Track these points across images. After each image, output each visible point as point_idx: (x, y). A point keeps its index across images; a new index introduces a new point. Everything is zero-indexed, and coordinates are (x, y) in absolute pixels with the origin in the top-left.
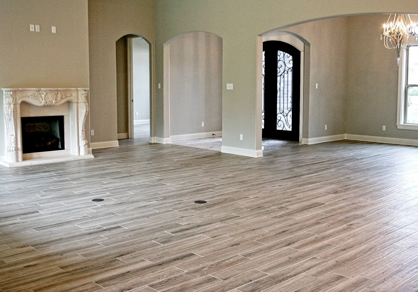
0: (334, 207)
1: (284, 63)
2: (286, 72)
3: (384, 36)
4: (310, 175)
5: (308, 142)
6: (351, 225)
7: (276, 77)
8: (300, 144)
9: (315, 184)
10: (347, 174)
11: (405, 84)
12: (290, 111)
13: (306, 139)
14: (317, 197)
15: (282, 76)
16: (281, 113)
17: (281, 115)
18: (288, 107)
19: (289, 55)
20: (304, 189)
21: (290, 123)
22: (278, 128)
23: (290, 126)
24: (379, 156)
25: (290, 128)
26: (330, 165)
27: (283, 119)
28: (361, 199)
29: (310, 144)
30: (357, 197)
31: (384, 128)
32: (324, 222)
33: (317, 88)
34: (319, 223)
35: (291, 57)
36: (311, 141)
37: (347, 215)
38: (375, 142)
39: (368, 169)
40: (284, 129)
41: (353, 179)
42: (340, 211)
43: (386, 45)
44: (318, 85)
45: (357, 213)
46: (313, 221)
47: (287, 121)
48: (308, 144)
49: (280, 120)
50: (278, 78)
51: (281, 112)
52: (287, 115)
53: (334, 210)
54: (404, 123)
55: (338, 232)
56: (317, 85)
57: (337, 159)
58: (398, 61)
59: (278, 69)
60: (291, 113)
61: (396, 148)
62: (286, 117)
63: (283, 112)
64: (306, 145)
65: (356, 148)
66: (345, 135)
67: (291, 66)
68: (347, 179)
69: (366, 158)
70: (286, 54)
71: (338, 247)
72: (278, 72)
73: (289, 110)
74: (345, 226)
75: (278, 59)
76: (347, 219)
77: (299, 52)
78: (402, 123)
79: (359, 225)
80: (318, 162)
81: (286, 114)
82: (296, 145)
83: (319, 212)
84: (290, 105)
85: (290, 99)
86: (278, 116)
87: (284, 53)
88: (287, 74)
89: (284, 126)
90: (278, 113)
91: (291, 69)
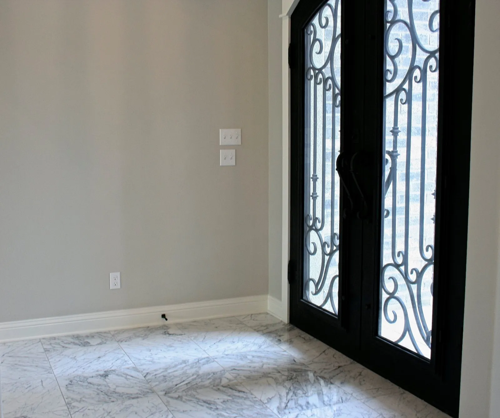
1: (412, 30)
2: (416, 73)
12: (429, 262)
15: (403, 96)
16: (397, 267)
17: (398, 276)
18: (425, 246)
22: (385, 333)
23: (427, 333)
27: (403, 293)
40: (406, 343)
47: (416, 305)
49: (392, 296)
50: (389, 104)
51: (398, 261)
52: (417, 281)
62: (414, 288)
63: (405, 262)
72: (389, 76)
73: (429, 255)
75: (389, 17)
81: (414, 273)
86: (386, 275)
88: (421, 84)
89: (407, 329)
90: (385, 263)
91: (437, 55)
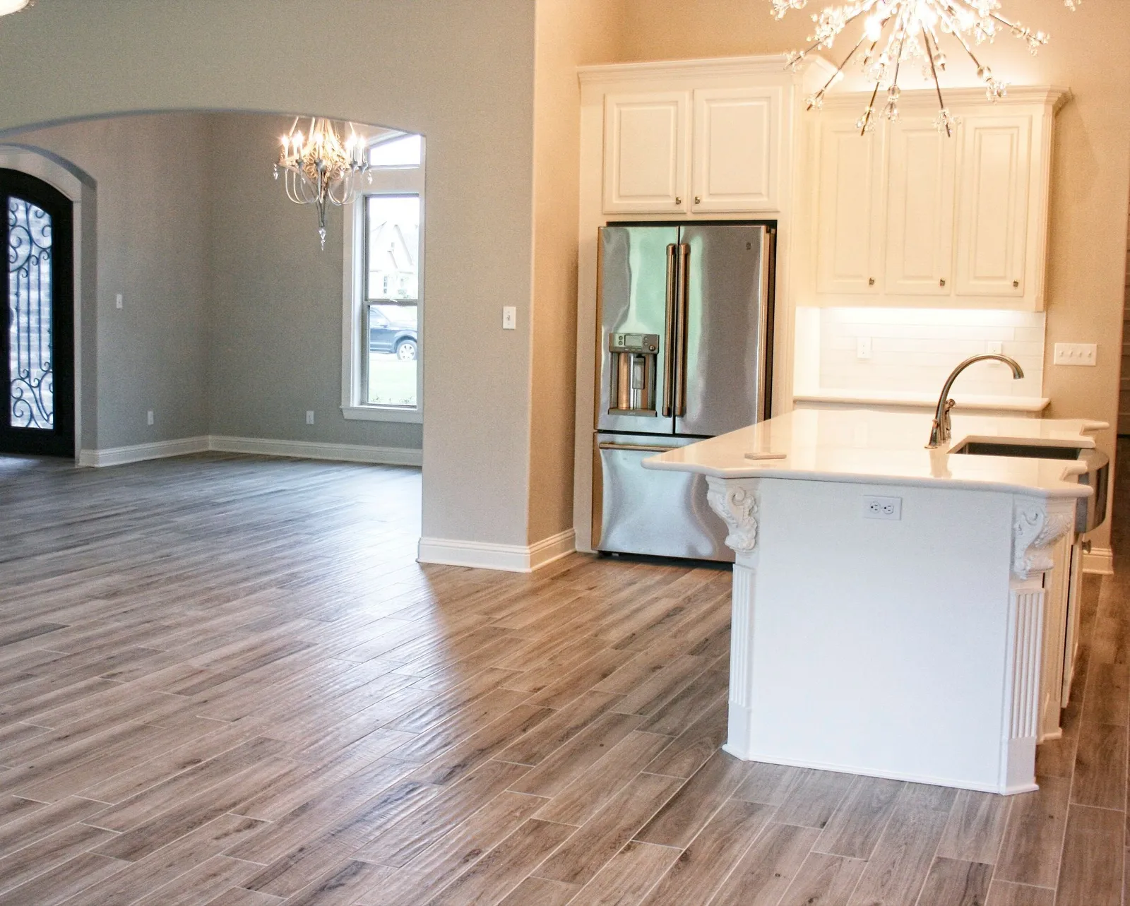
0: (90, 633)
1: (29, 233)
2: (33, 259)
3: (284, 168)
4: (61, 553)
5: (96, 459)
6: (113, 675)
7: (6, 271)
8: (76, 467)
9: (66, 576)
10: (166, 545)
11: (362, 298)
12: (47, 372)
13: (90, 452)
14: (54, 610)
15: (23, 273)
16: (22, 379)
17: (24, 385)
18: (43, 362)
19: (40, 211)
20: (31, 589)
21: (49, 404)
22: (17, 423)
23: (48, 416)
24: (280, 494)
25: (47, 421)
26: (133, 523)
27: (28, 395)
28: (176, 609)
29: (101, 465)
30: (163, 604)
31: (310, 416)
32: (45, 673)
33: (119, 305)
34: (30, 676)
35: (47, 216)
36: (107, 457)
37: (115, 652)
38: (287, 457)
39: (229, 531)
40: (33, 425)
41: (178, 558)
42: (101, 642)
43: (293, 196)
44: (124, 298)
45: (142, 646)
46: (17, 671)
47: (39, 401)
48: (96, 466)
49: (19, 399)
50: (12, 276)
51: (23, 375)
52: (39, 386)
53: (88, 639)
54: (362, 403)
55: (70, 696)
56: (119, 298)
57: (162, 505)
58: (323, 237)
59: (11, 251)
60: (49, 379)
61: (337, 471)
62: (36, 391)
63: (29, 375)
64: (92, 470)
65: (227, 475)
66: (210, 437)
67: (47, 242)
68: (162, 557)
69: (238, 501)
70: (34, 208)
71: (52, 733)
72: (12, 259)
73: (45, 368)
74: (97, 678)
75: (11, 222)
76: (112, 662)
77: (68, 204)
78: (355, 403)
79: (135, 674)
80: (105, 514)
81: (37, 382)
82: (67, 468)
83: (40, 648)
84: (47, 355)
85: (46, 338)
86: (14, 387)
87: (29, 204)
88: (37, 266)
89: (32, 416)
90: (12, 378)
91: (48, 251)
